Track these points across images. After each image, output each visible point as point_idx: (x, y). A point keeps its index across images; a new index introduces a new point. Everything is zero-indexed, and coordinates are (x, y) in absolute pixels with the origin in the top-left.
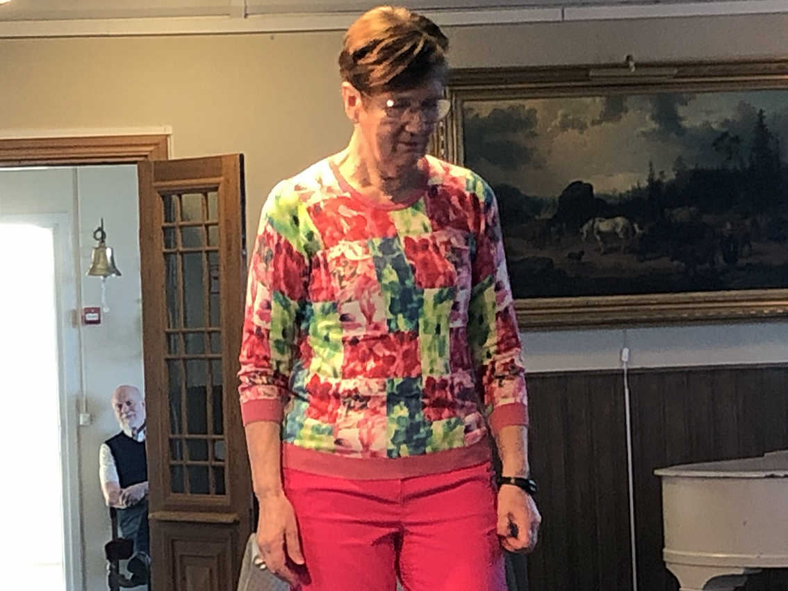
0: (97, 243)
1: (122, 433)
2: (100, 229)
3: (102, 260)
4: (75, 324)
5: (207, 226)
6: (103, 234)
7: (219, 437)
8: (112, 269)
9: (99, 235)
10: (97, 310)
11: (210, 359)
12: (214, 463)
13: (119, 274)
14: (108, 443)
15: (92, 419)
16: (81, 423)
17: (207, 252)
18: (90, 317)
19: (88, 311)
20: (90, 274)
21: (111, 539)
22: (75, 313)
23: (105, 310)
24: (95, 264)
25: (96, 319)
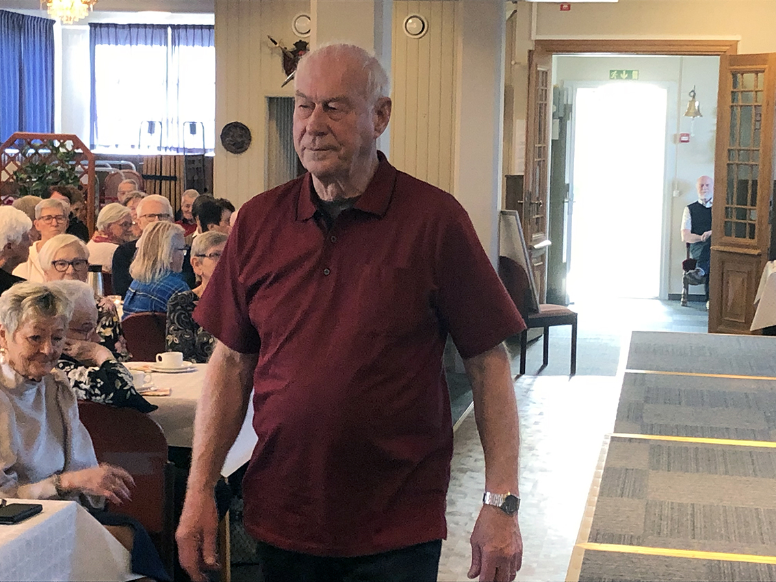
0: (691, 99)
1: (697, 202)
2: (693, 91)
3: (692, 108)
4: (675, 142)
5: (756, 92)
6: (695, 94)
7: (754, 207)
8: (698, 113)
9: (692, 94)
10: (688, 135)
11: (752, 165)
12: (750, 222)
13: (701, 116)
14: (689, 206)
15: (680, 194)
16: (674, 195)
17: (755, 106)
18: (684, 138)
19: (683, 135)
20: (686, 115)
21: (686, 259)
22: (675, 136)
23: (692, 135)
24: (689, 109)
25: (686, 140)
